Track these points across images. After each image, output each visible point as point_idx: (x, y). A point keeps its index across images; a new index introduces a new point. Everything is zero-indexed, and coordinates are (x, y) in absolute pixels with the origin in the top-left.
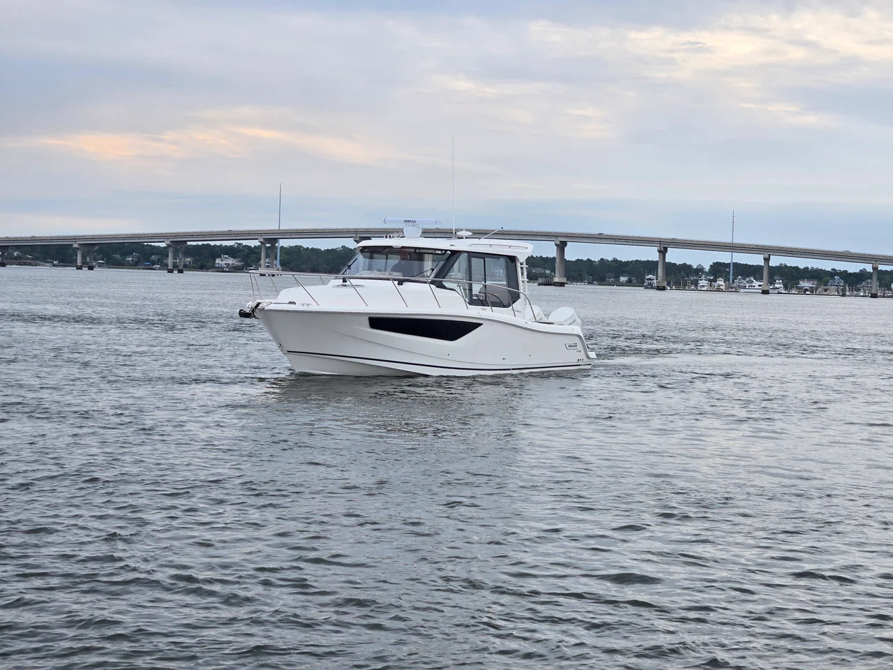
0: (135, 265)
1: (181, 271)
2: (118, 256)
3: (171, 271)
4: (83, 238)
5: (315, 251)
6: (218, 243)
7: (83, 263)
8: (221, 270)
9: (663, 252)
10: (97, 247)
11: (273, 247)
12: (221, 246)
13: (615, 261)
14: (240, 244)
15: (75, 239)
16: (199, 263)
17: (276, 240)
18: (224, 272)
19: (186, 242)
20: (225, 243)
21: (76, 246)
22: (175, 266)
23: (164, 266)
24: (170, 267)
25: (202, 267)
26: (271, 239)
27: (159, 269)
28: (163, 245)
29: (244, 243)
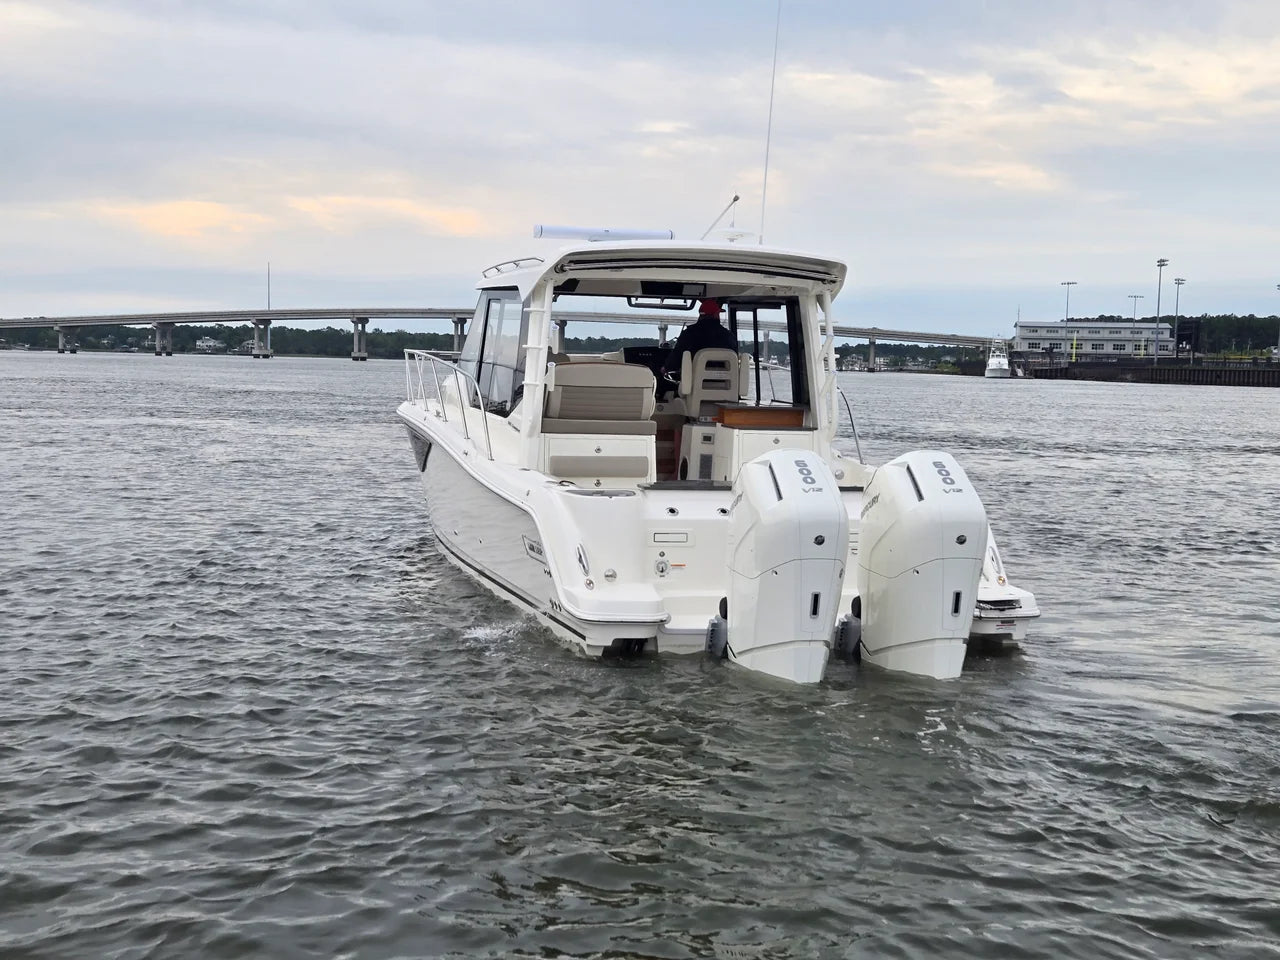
0: (111, 348)
1: (169, 354)
2: (91, 338)
3: (159, 354)
4: (63, 320)
5: (299, 332)
6: (198, 325)
7: (65, 346)
8: (203, 352)
9: (663, 330)
10: (79, 330)
11: (266, 328)
12: (201, 327)
13: (603, 339)
14: (221, 325)
15: (56, 321)
16: (179, 346)
17: (268, 322)
18: (206, 353)
19: (173, 323)
20: (204, 325)
21: (56, 328)
22: (164, 348)
23: (151, 349)
24: (158, 350)
25: (182, 350)
26: (263, 319)
27: (138, 351)
28: (149, 326)
29: (226, 324)
